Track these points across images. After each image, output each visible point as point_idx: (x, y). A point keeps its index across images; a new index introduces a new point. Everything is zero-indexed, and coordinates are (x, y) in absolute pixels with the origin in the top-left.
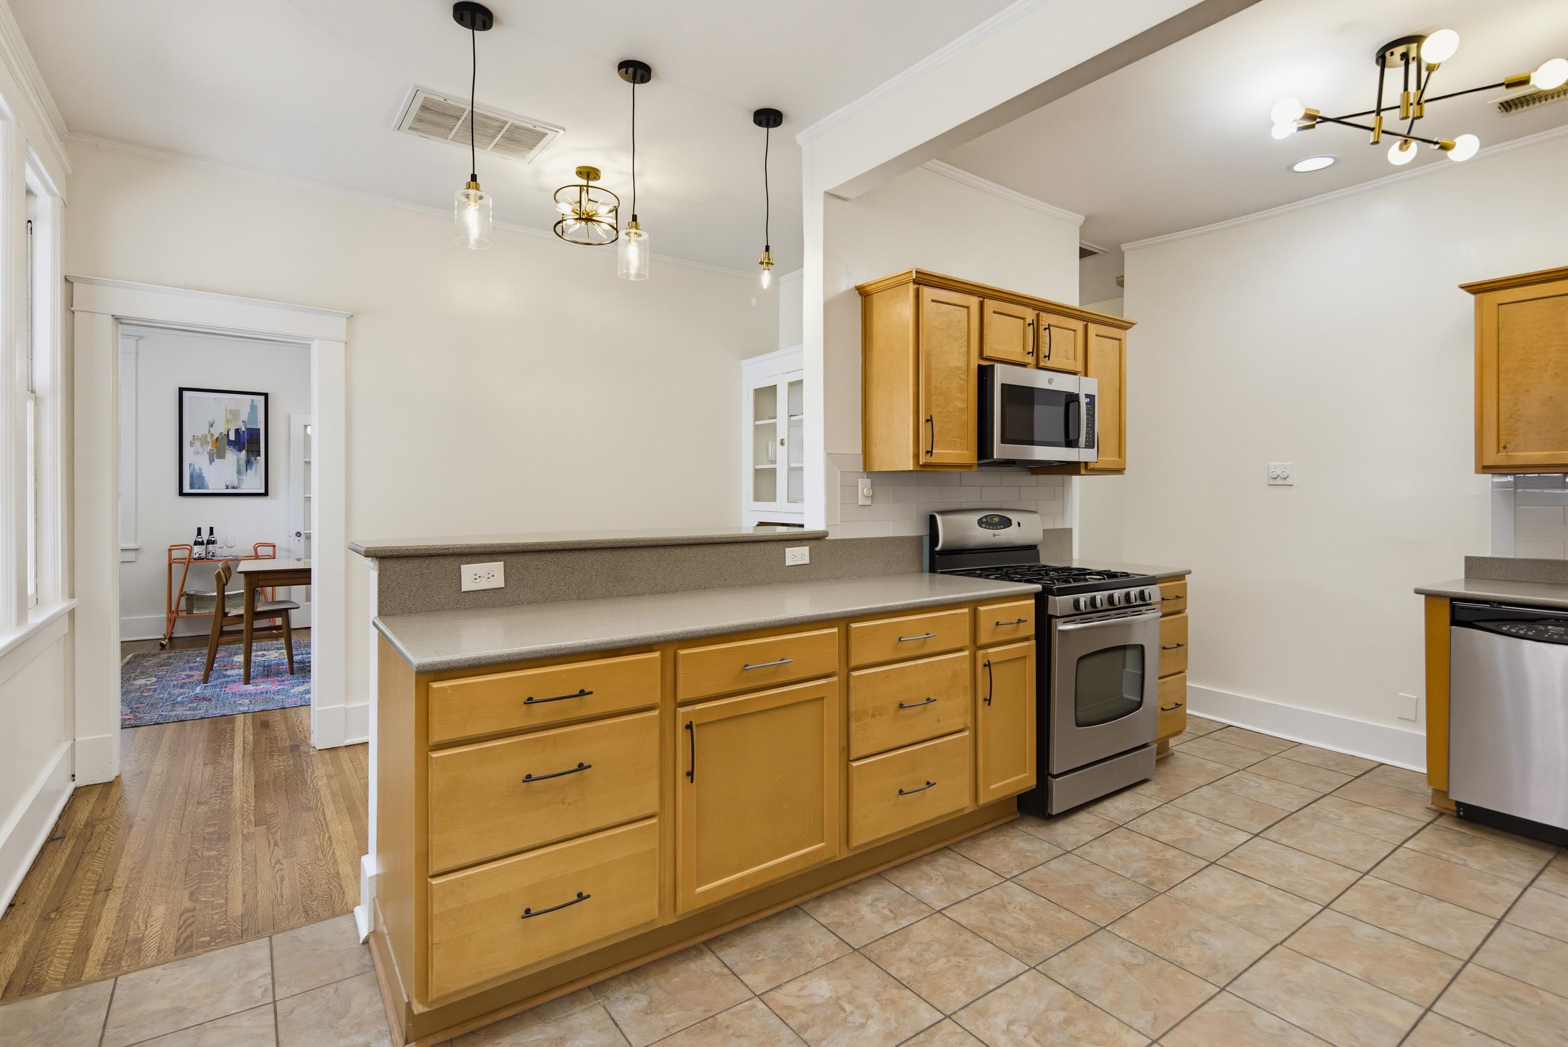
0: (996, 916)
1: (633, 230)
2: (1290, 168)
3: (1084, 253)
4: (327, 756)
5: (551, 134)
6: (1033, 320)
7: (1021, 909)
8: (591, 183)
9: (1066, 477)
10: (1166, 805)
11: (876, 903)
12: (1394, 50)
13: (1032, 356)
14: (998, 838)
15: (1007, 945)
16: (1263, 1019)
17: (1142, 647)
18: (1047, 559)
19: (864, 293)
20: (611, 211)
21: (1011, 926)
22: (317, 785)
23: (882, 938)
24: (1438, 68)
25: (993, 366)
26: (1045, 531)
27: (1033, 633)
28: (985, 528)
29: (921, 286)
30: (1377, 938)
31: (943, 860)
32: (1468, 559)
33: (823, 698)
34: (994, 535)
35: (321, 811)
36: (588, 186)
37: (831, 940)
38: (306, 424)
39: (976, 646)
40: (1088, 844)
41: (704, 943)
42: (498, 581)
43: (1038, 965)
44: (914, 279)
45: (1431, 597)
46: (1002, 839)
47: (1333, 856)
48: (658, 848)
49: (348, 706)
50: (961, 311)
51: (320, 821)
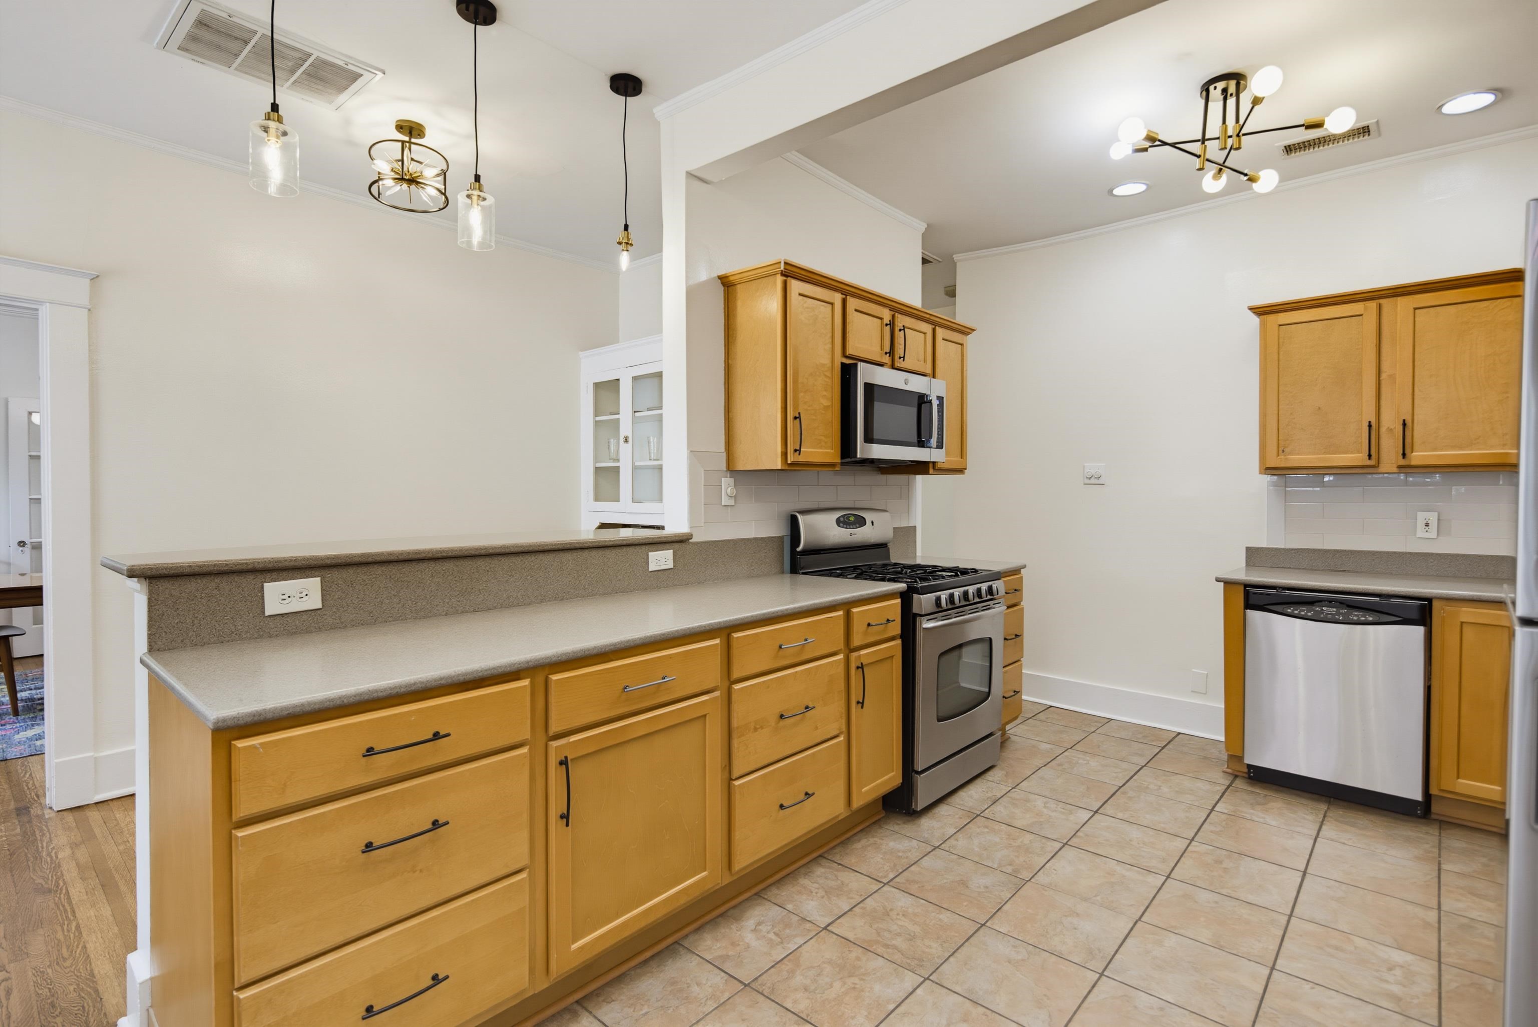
0: (881, 926)
1: (476, 193)
2: (1110, 192)
3: (925, 261)
4: (69, 817)
5: (367, 76)
6: (890, 321)
7: (903, 915)
8: (413, 140)
9: (912, 476)
10: (1014, 790)
11: (760, 927)
12: (1217, 84)
13: (890, 356)
14: (869, 840)
15: (897, 957)
16: (1143, 1000)
17: (990, 639)
18: (896, 557)
19: (727, 283)
20: (438, 175)
21: (899, 935)
22: (57, 857)
23: (773, 967)
24: (1262, 101)
25: (856, 365)
26: (895, 529)
27: (899, 632)
28: (843, 527)
29: (789, 278)
30: (1216, 902)
31: (819, 871)
32: (1248, 549)
33: (705, 716)
34: (851, 534)
35: (64, 891)
36: (410, 142)
37: (718, 979)
38: (30, 411)
39: (850, 649)
40: (952, 838)
41: (577, 1002)
42: (314, 601)
43: (931, 975)
44: (782, 271)
45: (1228, 584)
46: (872, 840)
47: (1162, 825)
48: (528, 906)
49: (97, 755)
50: (826, 307)
51: (64, 906)
